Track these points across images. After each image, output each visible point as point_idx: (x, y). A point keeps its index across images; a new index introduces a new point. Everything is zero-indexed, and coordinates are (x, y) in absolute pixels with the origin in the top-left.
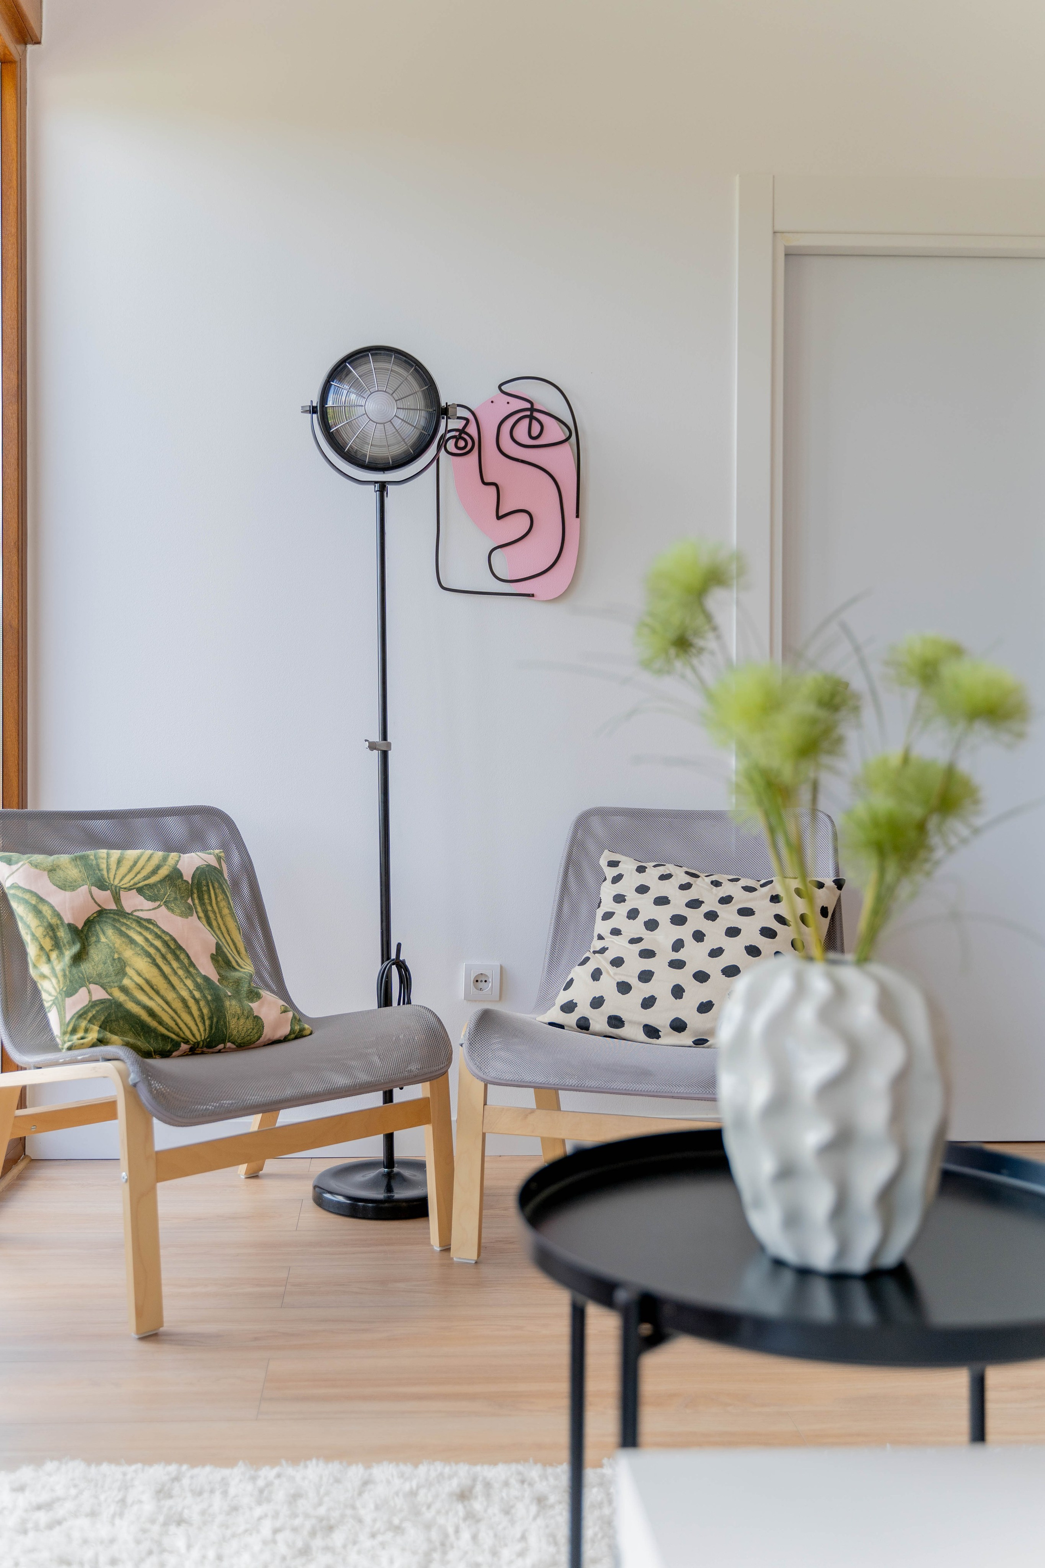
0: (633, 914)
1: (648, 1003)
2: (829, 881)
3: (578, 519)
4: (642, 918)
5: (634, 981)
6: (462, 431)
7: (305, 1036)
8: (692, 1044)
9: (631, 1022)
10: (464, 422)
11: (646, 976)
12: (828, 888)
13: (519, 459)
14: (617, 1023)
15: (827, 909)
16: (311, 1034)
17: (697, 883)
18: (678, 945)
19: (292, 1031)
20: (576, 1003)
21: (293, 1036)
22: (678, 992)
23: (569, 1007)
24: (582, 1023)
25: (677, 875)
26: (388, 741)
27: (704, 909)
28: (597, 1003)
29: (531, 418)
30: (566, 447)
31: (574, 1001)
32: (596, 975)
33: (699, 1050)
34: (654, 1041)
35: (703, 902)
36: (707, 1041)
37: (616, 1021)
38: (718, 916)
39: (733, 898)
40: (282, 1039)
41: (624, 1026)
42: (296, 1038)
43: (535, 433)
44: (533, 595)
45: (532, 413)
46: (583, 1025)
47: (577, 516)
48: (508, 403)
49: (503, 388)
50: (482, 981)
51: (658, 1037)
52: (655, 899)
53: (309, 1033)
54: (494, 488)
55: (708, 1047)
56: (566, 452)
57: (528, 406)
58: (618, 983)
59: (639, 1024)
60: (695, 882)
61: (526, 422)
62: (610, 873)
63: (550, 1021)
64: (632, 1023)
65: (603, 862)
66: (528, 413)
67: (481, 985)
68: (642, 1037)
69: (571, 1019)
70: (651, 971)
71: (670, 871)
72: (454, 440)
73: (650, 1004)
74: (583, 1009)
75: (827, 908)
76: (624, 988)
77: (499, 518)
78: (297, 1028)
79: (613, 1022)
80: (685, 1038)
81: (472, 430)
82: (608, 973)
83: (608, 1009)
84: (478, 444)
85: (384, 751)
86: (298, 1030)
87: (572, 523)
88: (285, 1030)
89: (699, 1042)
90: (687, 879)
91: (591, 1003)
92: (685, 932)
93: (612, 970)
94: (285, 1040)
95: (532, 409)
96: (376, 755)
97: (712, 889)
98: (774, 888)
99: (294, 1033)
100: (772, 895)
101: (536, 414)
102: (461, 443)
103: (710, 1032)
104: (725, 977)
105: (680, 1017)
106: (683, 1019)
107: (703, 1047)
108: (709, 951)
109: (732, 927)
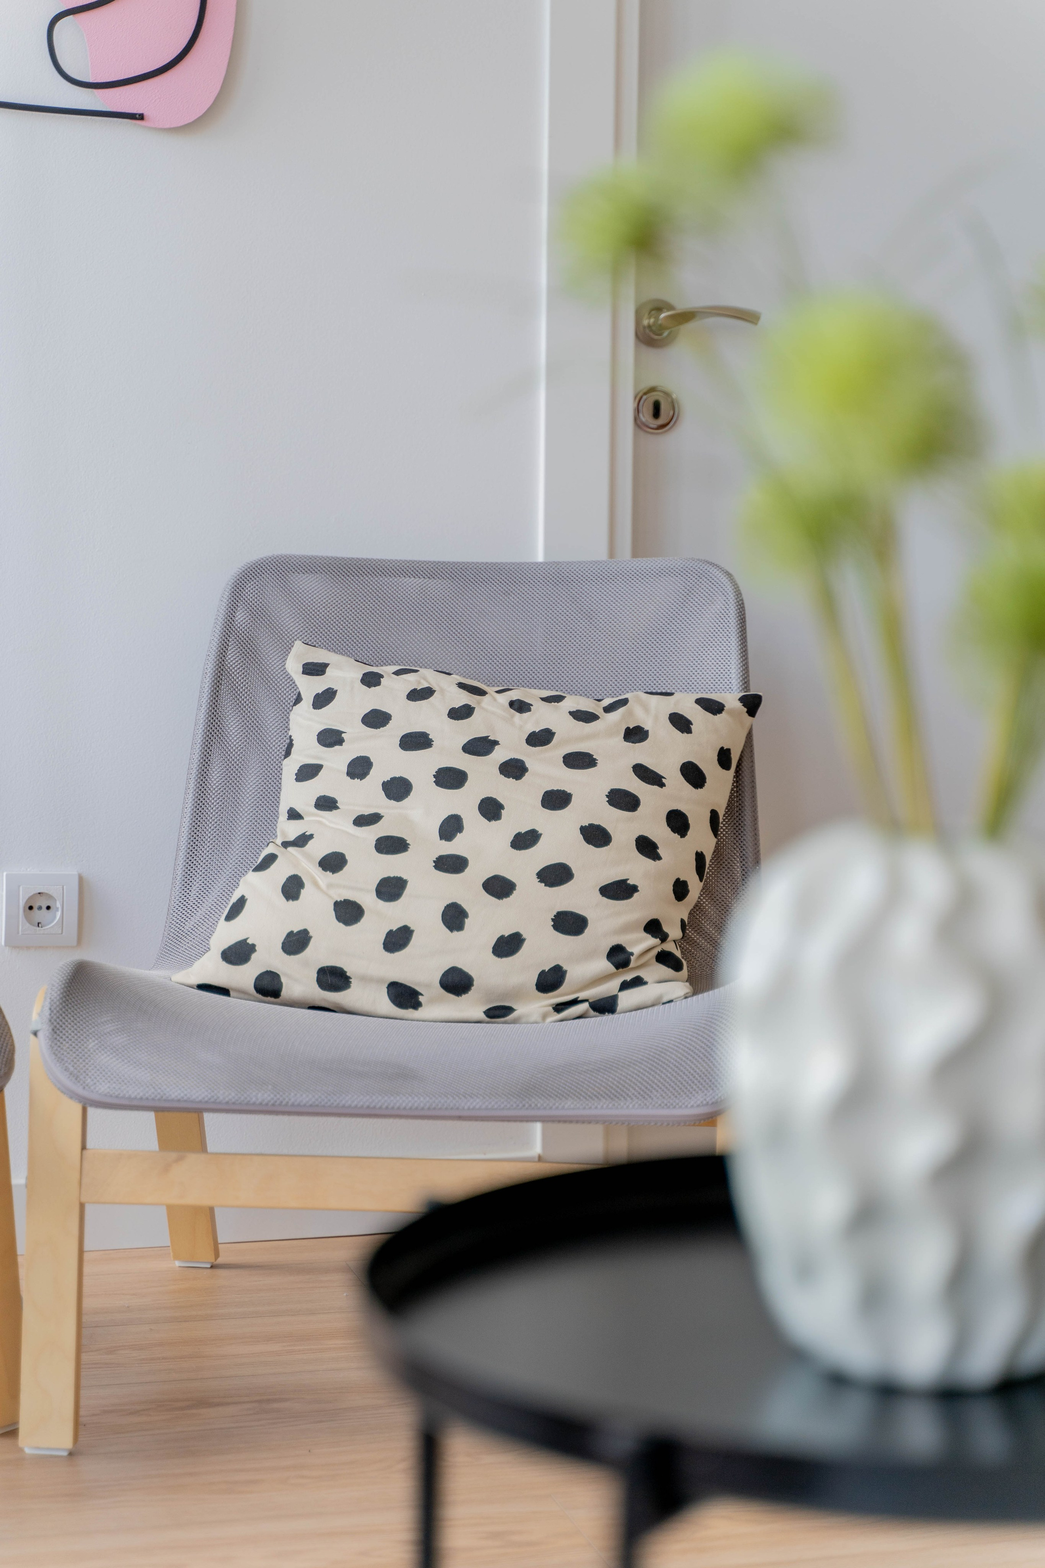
0: (359, 768)
1: (397, 940)
2: (731, 699)
4: (378, 775)
5: (368, 899)
8: (483, 1016)
9: (361, 978)
11: (390, 889)
12: (732, 712)
14: (334, 981)
15: (730, 754)
17: (483, 705)
18: (451, 827)
20: (253, 946)
22: (454, 917)
23: (238, 953)
24: (265, 983)
25: (442, 691)
27: (500, 755)
28: (295, 943)
31: (250, 941)
32: (292, 888)
33: (498, 1028)
34: (409, 1013)
35: (495, 743)
36: (510, 1008)
37: (333, 978)
38: (526, 770)
39: (554, 733)
41: (349, 987)
46: (268, 988)
50: (40, 908)
51: (417, 1005)
52: (402, 737)
55: (515, 1021)
58: (337, 904)
59: (379, 981)
60: (479, 703)
62: (309, 687)
63: (200, 982)
64: (366, 979)
65: (293, 667)
67: (38, 915)
68: (385, 1005)
69: (243, 977)
70: (400, 878)
71: (428, 683)
73: (401, 942)
74: (267, 958)
75: (729, 750)
76: (348, 912)
79: (330, 979)
80: (472, 1005)
82: (316, 884)
83: (318, 955)
89: (497, 1012)
90: (463, 698)
91: (282, 943)
92: (462, 802)
93: (324, 878)
97: (513, 716)
98: (630, 713)
100: (628, 728)
103: (518, 993)
104: (545, 886)
105: (459, 966)
106: (465, 969)
107: (505, 1023)
108: (512, 838)
109: (553, 790)
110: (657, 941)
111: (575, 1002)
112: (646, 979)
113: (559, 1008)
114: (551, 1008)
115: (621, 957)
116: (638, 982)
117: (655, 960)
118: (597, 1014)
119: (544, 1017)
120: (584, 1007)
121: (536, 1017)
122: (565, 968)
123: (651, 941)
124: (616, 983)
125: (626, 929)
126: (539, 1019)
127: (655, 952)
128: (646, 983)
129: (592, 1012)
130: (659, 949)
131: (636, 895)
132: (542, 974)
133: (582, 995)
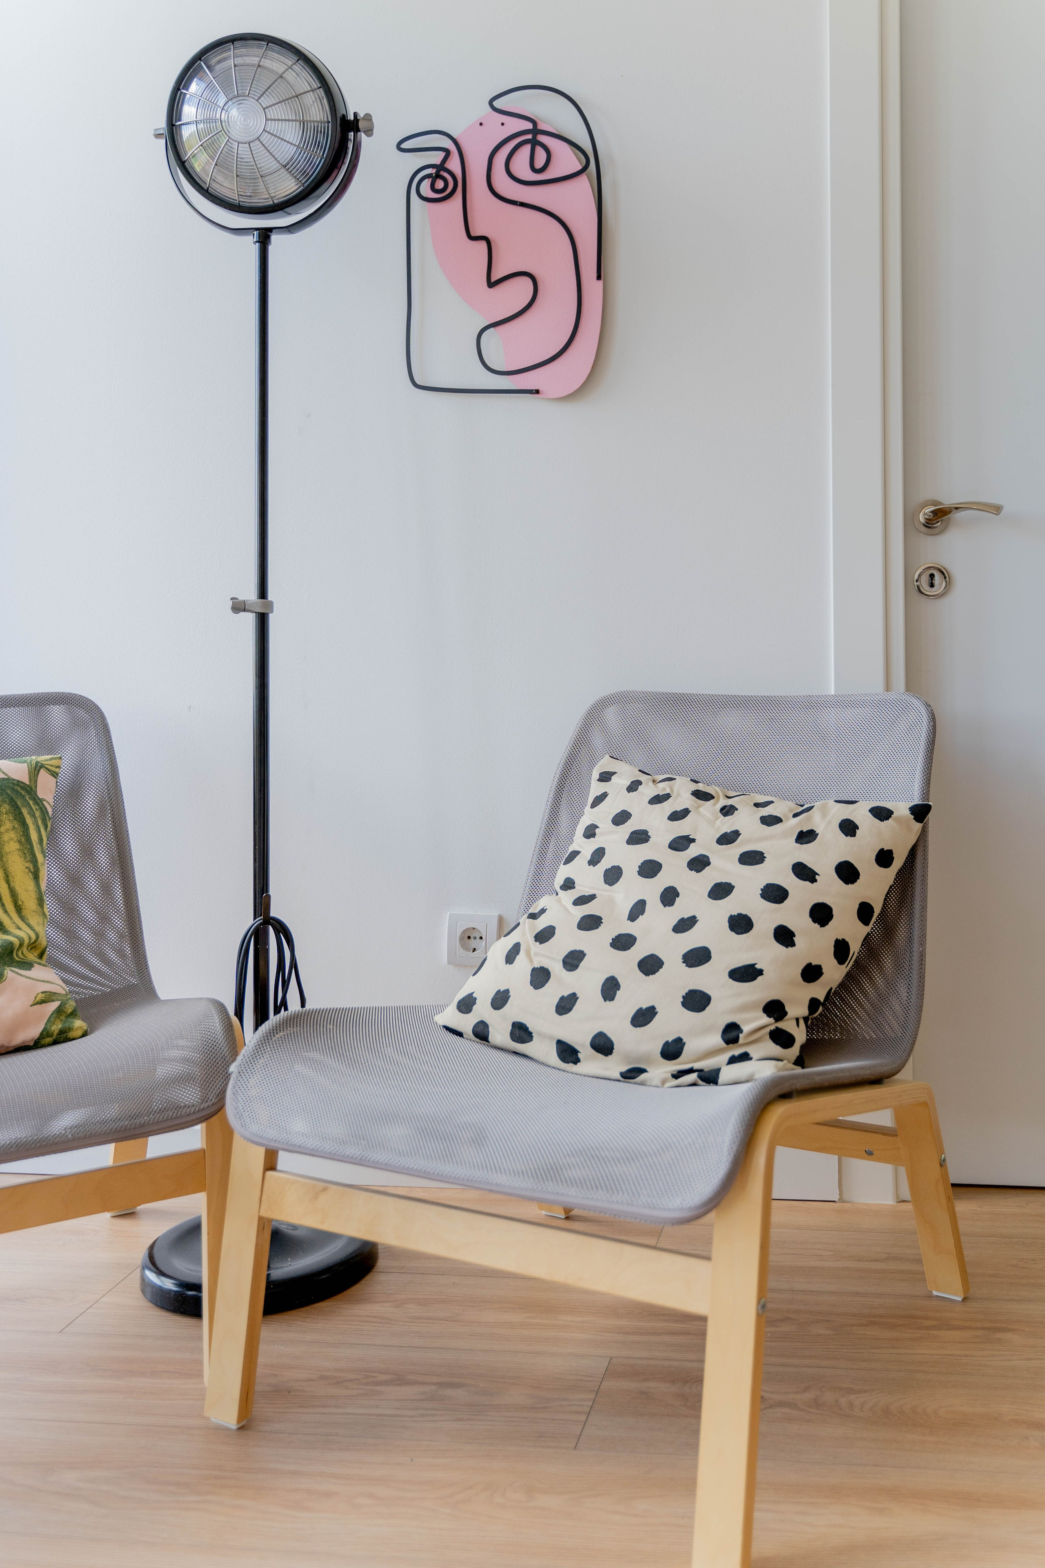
0: (598, 856)
1: (566, 1005)
2: (902, 809)
3: (601, 283)
4: (606, 863)
5: (556, 968)
6: (441, 167)
7: (74, 1039)
8: (619, 1077)
9: (540, 1034)
10: (442, 154)
11: (573, 960)
12: (899, 820)
13: (517, 202)
14: (523, 1034)
15: (893, 855)
16: (84, 1035)
17: (701, 809)
18: (638, 910)
19: (45, 1034)
20: (475, 999)
21: (49, 1040)
22: (610, 988)
23: (466, 1005)
24: (479, 1029)
25: (678, 795)
26: (269, 599)
27: (693, 851)
28: (500, 1000)
29: (534, 143)
30: (583, 178)
31: (474, 995)
32: (511, 957)
34: (570, 1067)
35: (693, 840)
36: (642, 1071)
37: (521, 1032)
38: (709, 864)
39: (741, 834)
40: (32, 1045)
41: (532, 1040)
42: (55, 1043)
43: (540, 162)
44: (537, 392)
45: (534, 137)
46: (481, 1033)
47: (599, 277)
48: (503, 124)
49: (495, 103)
50: (475, 938)
51: (576, 1061)
52: (632, 833)
53: (80, 1033)
54: (483, 245)
55: (642, 1084)
56: (583, 187)
57: (529, 126)
58: (534, 970)
59: (550, 1038)
60: (699, 807)
61: (527, 149)
62: (596, 788)
63: (444, 1024)
64: (542, 1035)
65: (595, 775)
66: (530, 137)
67: (473, 943)
68: (553, 1058)
69: (466, 1023)
70: (583, 952)
71: (672, 790)
72: (430, 180)
73: (568, 1007)
74: (483, 1011)
75: (891, 852)
76: (540, 977)
77: (491, 284)
78: (56, 1028)
79: (518, 1032)
80: (613, 1066)
81: (454, 165)
82: (528, 952)
83: (513, 1012)
84: (462, 185)
85: (261, 613)
86: (57, 1032)
87: (593, 288)
88: (32, 1033)
89: (632, 1075)
90: (689, 802)
91: (492, 999)
92: (651, 889)
93: (536, 947)
94: (37, 1045)
95: (536, 131)
96: (249, 620)
97: (717, 819)
98: (809, 819)
99: (51, 1036)
100: (802, 831)
101: (542, 138)
102: (440, 184)
103: (648, 1059)
104: (686, 966)
105: (605, 1032)
106: (609, 1035)
107: (635, 1083)
108: (675, 922)
109: (722, 882)
110: (772, 1020)
111: (691, 1071)
112: (751, 1055)
113: (678, 1075)
114: (669, 1075)
115: (733, 1035)
116: (745, 1057)
117: (768, 1037)
118: (704, 1084)
119: (664, 1082)
120: (693, 1077)
121: (656, 1082)
122: (684, 1040)
123: (765, 1020)
124: (727, 1056)
125: (744, 1008)
126: (659, 1084)
127: (768, 1030)
128: (751, 1059)
129: (700, 1082)
130: (772, 1027)
131: (760, 978)
132: (667, 1044)
133: (697, 1066)
